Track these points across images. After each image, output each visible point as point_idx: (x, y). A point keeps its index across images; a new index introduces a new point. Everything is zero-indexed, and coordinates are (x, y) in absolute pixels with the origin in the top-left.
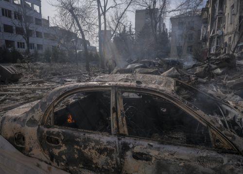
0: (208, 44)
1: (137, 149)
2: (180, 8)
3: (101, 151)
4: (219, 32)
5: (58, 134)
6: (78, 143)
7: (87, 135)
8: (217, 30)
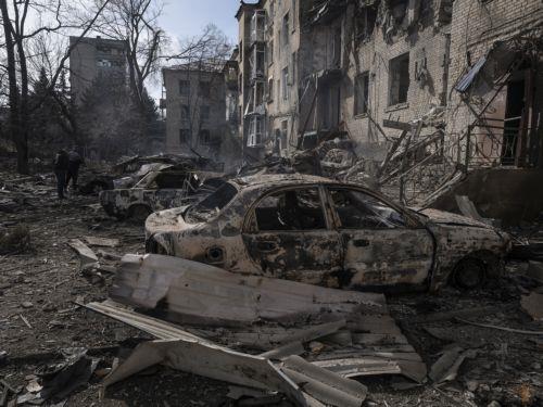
0: (241, 129)
1: (357, 238)
2: (187, 54)
3: (324, 246)
4: (260, 110)
5: (272, 238)
6: (298, 243)
7: (306, 234)
8: (257, 105)
